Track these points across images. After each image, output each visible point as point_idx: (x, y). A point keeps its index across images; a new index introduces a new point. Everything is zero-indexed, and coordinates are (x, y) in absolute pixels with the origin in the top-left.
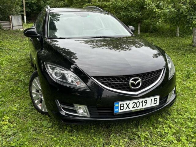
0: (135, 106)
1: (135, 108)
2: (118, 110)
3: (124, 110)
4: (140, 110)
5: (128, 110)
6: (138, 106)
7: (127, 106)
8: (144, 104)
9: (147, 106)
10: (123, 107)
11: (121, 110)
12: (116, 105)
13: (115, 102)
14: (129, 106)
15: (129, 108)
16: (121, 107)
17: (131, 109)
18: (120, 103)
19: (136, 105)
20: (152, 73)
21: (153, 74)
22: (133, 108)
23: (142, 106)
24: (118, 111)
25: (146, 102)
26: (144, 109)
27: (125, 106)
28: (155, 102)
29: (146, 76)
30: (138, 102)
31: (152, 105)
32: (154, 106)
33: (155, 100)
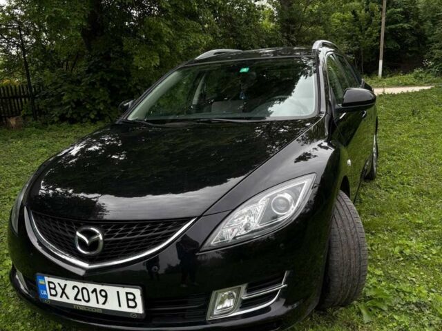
0: (80, 297)
1: (80, 300)
2: (45, 293)
3: (58, 299)
4: (92, 311)
5: (64, 299)
6: (86, 299)
7: (61, 291)
8: (101, 300)
9: (106, 307)
10: (54, 289)
11: (51, 295)
12: (41, 282)
13: (38, 274)
14: (66, 291)
15: (68, 298)
16: (50, 288)
17: (72, 301)
18: (47, 279)
19: (80, 293)
20: (147, 224)
21: (148, 226)
22: (76, 299)
23: (98, 302)
24: (47, 296)
25: (103, 293)
26: (101, 312)
27: (57, 289)
28: (132, 304)
29: (122, 229)
30: (83, 288)
31: (124, 308)
32: (130, 313)
33: (131, 297)
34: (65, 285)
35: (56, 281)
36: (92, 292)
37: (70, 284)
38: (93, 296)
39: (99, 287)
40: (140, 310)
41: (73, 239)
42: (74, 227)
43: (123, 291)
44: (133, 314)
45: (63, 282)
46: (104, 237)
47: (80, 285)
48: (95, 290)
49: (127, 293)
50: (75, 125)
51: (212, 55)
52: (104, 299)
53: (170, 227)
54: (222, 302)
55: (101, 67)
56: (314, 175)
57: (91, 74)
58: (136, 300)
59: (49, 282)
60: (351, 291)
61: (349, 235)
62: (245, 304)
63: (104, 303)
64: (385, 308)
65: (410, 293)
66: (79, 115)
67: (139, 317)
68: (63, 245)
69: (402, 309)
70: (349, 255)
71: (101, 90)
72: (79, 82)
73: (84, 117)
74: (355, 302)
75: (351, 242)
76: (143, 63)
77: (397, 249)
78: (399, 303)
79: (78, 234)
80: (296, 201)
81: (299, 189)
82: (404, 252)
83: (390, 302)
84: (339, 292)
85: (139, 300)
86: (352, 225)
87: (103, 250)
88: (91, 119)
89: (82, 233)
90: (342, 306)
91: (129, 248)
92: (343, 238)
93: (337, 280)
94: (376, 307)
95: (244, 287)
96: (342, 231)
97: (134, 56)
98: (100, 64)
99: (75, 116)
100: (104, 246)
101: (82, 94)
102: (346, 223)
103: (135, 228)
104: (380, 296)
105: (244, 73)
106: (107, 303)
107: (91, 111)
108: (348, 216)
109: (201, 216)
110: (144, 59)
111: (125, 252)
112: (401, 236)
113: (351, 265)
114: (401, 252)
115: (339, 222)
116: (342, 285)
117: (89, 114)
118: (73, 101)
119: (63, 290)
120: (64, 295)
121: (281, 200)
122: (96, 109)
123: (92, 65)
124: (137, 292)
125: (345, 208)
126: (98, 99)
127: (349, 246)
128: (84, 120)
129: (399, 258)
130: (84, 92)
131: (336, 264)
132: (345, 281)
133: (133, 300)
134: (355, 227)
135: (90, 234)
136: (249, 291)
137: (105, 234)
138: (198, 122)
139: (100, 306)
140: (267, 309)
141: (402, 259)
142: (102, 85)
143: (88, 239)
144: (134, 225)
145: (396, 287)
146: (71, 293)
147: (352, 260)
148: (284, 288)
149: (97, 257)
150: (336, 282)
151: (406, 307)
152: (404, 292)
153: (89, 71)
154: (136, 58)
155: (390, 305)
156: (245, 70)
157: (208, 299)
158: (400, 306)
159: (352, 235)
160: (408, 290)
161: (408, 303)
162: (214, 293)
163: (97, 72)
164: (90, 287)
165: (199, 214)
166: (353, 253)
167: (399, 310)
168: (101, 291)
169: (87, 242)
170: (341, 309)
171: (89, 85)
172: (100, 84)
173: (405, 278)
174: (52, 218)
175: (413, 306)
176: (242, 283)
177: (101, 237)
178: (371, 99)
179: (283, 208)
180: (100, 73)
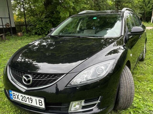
0: (23, 99)
1: (23, 101)
2: (12, 97)
3: (16, 99)
4: (27, 105)
5: (18, 100)
6: (25, 101)
8: (30, 101)
9: (32, 104)
10: (15, 96)
11: (14, 98)
12: (11, 93)
13: (10, 90)
14: (19, 97)
15: (19, 100)
16: (14, 95)
17: (20, 101)
18: (13, 92)
20: (48, 75)
21: (48, 76)
22: (22, 100)
23: (29, 102)
26: (30, 106)
27: (16, 96)
28: (41, 104)
29: (39, 76)
30: (24, 97)
31: (38, 105)
32: (40, 107)
33: (40, 101)
34: (18, 95)
35: (15, 93)
36: (27, 98)
37: (20, 94)
38: (27, 100)
39: (30, 97)
40: (43, 106)
41: (22, 78)
42: (23, 74)
43: (38, 99)
44: (41, 108)
45: (18, 94)
46: (32, 79)
47: (23, 95)
48: (28, 98)
49: (39, 100)
50: (40, 36)
51: (85, 12)
52: (31, 101)
53: (56, 76)
54: (75, 106)
55: (50, 16)
56: (114, 59)
57: (46, 19)
58: (42, 103)
59: (13, 93)
60: (127, 105)
61: (128, 83)
62: (83, 107)
63: (31, 103)
64: (141, 112)
65: (151, 107)
66: (42, 33)
67: (43, 109)
68: (19, 80)
69: (147, 113)
70: (127, 91)
71: (49, 24)
72: (42, 21)
73: (43, 33)
74: (129, 108)
75: (128, 86)
76: (63, 15)
77: (149, 89)
78: (146, 110)
79: (24, 76)
80: (106, 69)
81: (108, 65)
82: (151, 90)
83: (143, 110)
84: (122, 104)
85: (43, 103)
86: (129, 80)
87: (32, 83)
88: (46, 34)
89: (25, 76)
90: (123, 109)
91: (41, 83)
92: (125, 84)
93: (121, 100)
94: (137, 111)
95: (83, 101)
96: (125, 82)
97: (60, 12)
98: (50, 15)
99: (40, 33)
100: (32, 82)
101: (43, 25)
102: (127, 79)
103: (43, 76)
104: (139, 107)
105: (95, 19)
106: (32, 103)
107: (46, 31)
108: (128, 76)
109: (68, 73)
110: (64, 14)
111: (40, 85)
112: (151, 83)
113: (127, 95)
114: (150, 90)
115: (124, 78)
116: (123, 102)
117: (45, 32)
118: (40, 27)
119: (18, 96)
120: (18, 98)
121: (100, 69)
122: (47, 31)
123: (47, 15)
124: (43, 100)
125: (127, 73)
126: (49, 27)
127: (127, 87)
128: (43, 34)
129: (149, 92)
130: (44, 25)
131: (121, 94)
132: (125, 101)
133: (41, 103)
134: (130, 80)
135: (28, 77)
136: (85, 102)
137: (33, 78)
138: (75, 37)
139: (30, 104)
140: (92, 110)
141: (150, 92)
142: (50, 23)
143: (27, 79)
144: (43, 75)
145: (146, 104)
146: (20, 98)
147: (128, 93)
148: (99, 103)
149: (30, 86)
150: (121, 101)
151: (149, 112)
152: (149, 106)
153: (45, 18)
154: (61, 13)
155: (143, 111)
156: (95, 18)
157: (69, 104)
158: (147, 111)
159: (129, 84)
160: (151, 105)
161: (150, 111)
162: (71, 102)
163: (48, 18)
164: (27, 96)
165: (67, 73)
166: (128, 90)
167: (146, 113)
168: (30, 98)
169: (27, 80)
170: (123, 110)
171: (45, 22)
172: (49, 22)
173: (151, 100)
174: (16, 70)
175: (152, 112)
176: (83, 99)
177: (31, 79)
178: (142, 31)
179: (101, 72)
180: (49, 18)
